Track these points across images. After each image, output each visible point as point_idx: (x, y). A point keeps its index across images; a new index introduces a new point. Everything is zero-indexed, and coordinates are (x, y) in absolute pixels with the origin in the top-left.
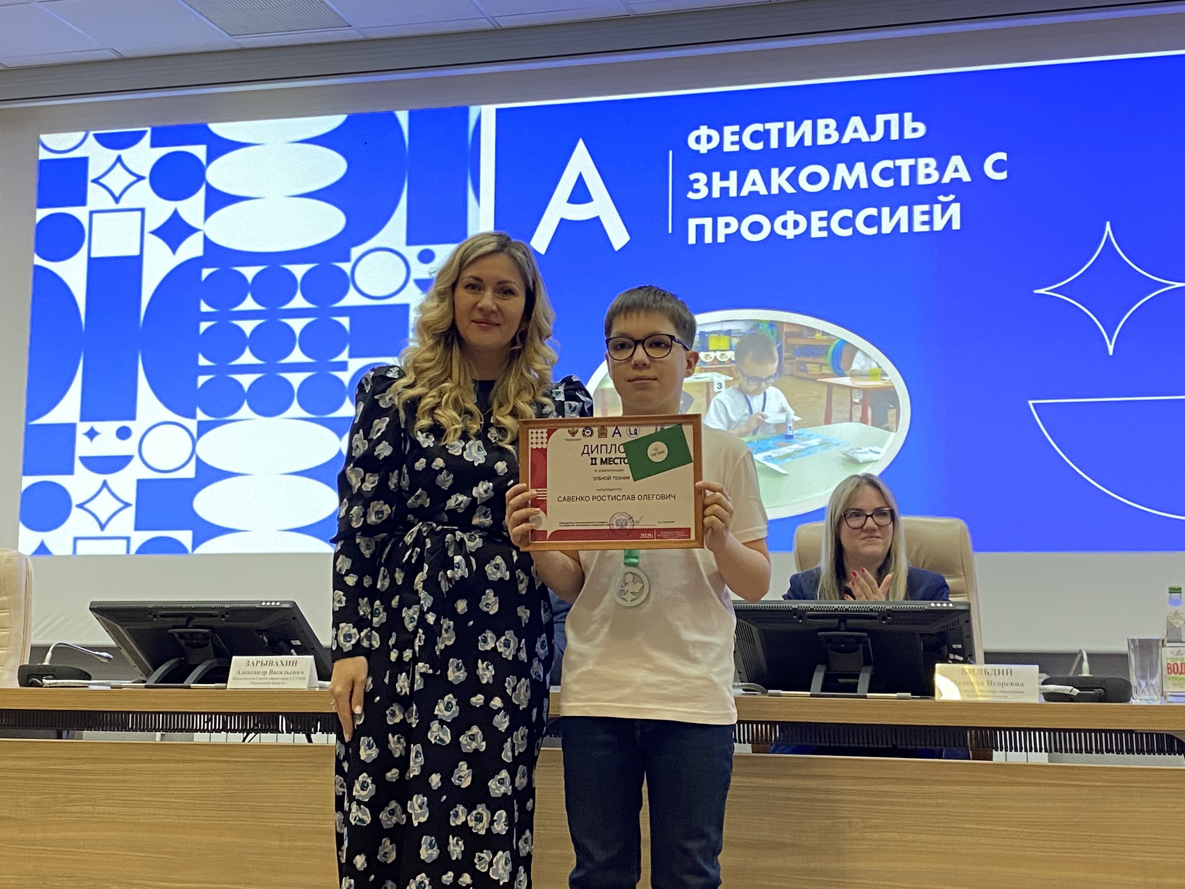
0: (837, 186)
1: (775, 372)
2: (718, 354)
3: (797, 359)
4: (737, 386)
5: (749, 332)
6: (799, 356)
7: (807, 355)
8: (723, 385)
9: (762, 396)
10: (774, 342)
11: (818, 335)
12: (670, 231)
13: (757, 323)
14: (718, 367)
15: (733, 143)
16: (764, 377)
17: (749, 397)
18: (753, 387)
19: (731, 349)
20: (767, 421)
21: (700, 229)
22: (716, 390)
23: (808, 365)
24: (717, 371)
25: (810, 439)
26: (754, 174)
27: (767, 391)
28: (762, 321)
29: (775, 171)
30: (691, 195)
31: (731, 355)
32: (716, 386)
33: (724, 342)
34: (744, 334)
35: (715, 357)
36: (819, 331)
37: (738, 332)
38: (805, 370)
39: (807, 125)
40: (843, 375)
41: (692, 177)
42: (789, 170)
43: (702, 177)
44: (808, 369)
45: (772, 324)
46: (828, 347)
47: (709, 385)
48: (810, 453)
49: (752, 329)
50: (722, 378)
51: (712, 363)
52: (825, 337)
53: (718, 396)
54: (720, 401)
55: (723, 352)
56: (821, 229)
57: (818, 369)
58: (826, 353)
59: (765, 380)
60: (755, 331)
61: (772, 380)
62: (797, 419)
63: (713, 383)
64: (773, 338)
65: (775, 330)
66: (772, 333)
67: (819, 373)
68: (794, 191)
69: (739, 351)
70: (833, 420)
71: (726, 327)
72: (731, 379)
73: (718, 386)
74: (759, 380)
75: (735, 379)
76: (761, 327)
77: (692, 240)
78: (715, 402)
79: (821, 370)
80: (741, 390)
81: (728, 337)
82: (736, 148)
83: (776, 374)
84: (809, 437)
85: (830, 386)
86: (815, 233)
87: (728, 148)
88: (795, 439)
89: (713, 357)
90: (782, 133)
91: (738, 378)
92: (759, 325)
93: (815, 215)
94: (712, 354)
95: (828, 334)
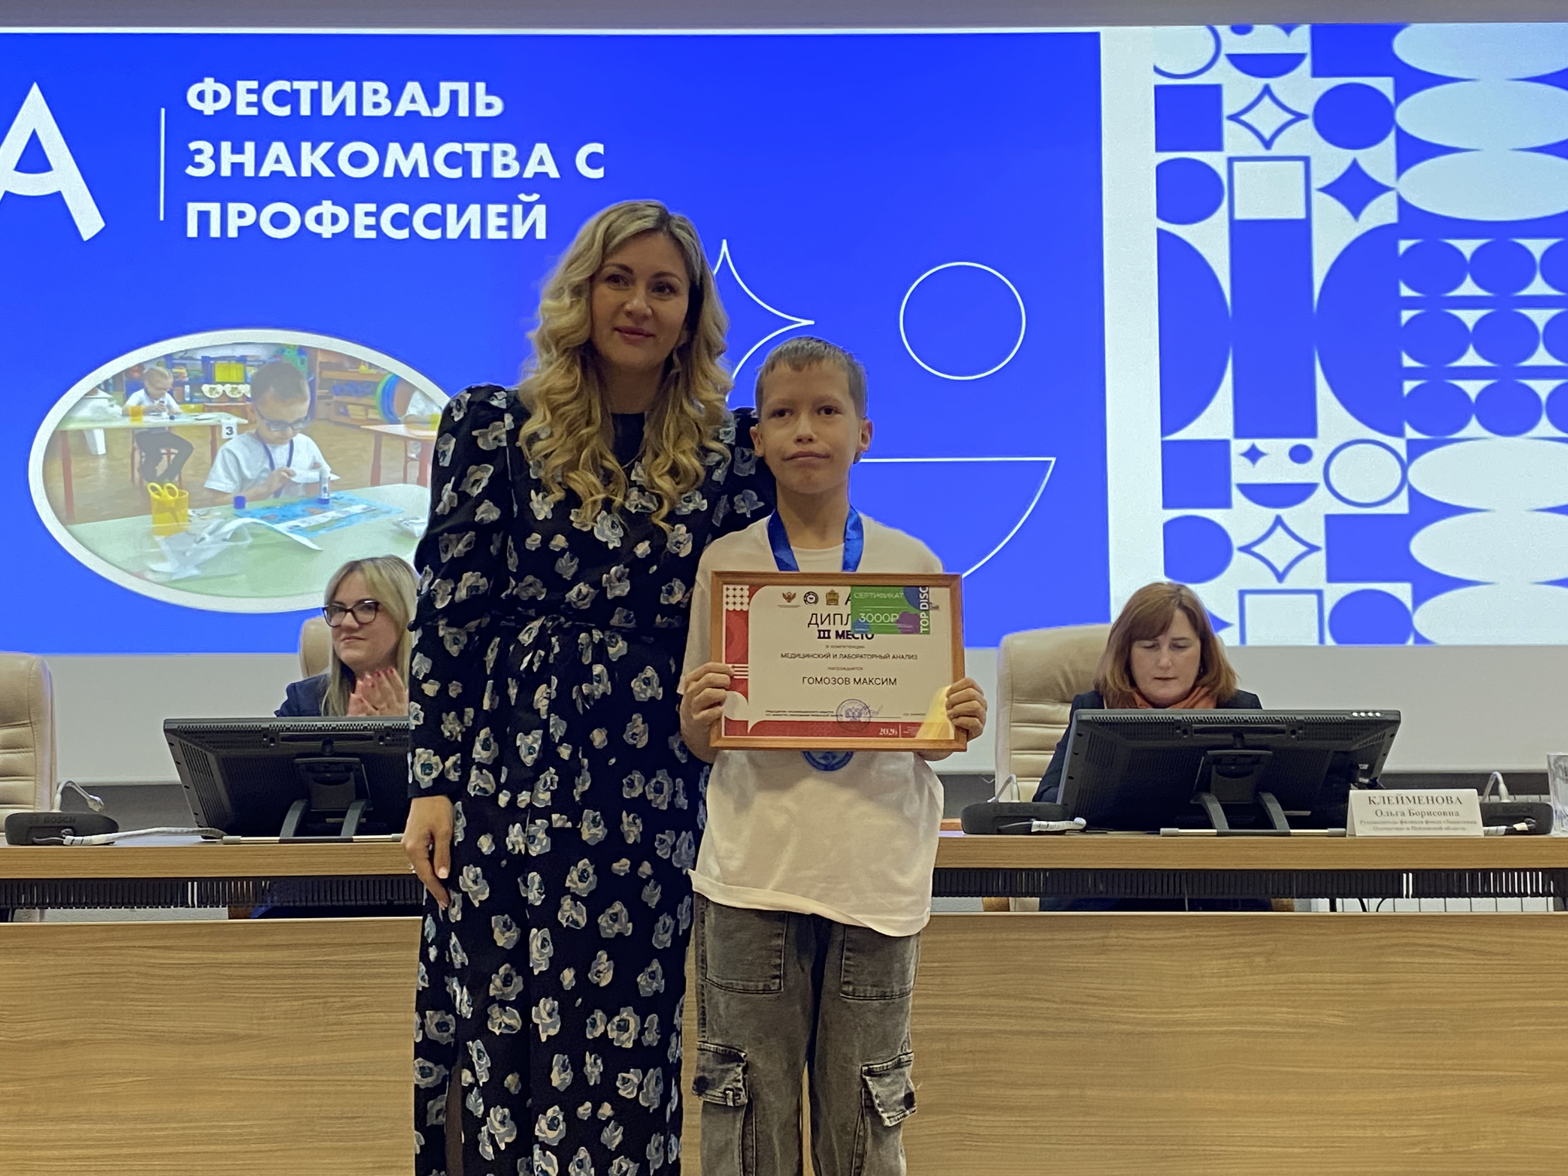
0: (389, 172)
1: (305, 414)
2: (228, 388)
3: (335, 398)
4: (254, 431)
5: (273, 360)
6: (337, 395)
7: (349, 394)
8: (235, 430)
9: (287, 446)
10: (305, 375)
11: (363, 368)
12: (162, 218)
13: (281, 349)
14: (226, 405)
15: (249, 104)
16: (291, 421)
17: (270, 449)
18: (275, 433)
19: (246, 382)
20: (293, 479)
21: (204, 217)
22: (225, 436)
23: (350, 407)
24: (226, 411)
25: (350, 505)
26: (278, 148)
27: (294, 439)
28: (288, 346)
29: (306, 146)
30: (191, 171)
31: (245, 389)
32: (225, 431)
33: (235, 372)
34: (264, 362)
35: (224, 391)
36: (365, 362)
37: (256, 359)
38: (346, 413)
39: (349, 87)
40: (396, 422)
41: (193, 146)
42: (325, 147)
43: (208, 148)
44: (350, 412)
45: (302, 350)
46: (376, 384)
47: (215, 429)
48: (351, 523)
49: (275, 356)
50: (233, 421)
51: (219, 400)
52: (373, 371)
53: (228, 445)
54: (229, 451)
55: (235, 386)
56: (368, 228)
57: (363, 413)
58: (374, 392)
59: (291, 425)
60: (278, 359)
61: (301, 426)
62: (334, 477)
63: (220, 426)
64: (303, 369)
65: (305, 358)
66: (302, 362)
67: (364, 418)
68: (331, 175)
69: (257, 385)
70: (382, 481)
71: (239, 352)
72: (246, 422)
73: (228, 431)
74: (282, 424)
75: (251, 422)
76: (286, 353)
77: (192, 231)
78: (223, 451)
79: (367, 414)
80: (258, 437)
81: (240, 366)
82: (254, 111)
83: (306, 418)
84: (351, 502)
85: (379, 435)
86: (360, 233)
87: (242, 110)
88: (331, 504)
89: (221, 392)
90: (316, 95)
91: (255, 422)
92: (283, 351)
93: (360, 209)
94: (220, 388)
95: (377, 367)
